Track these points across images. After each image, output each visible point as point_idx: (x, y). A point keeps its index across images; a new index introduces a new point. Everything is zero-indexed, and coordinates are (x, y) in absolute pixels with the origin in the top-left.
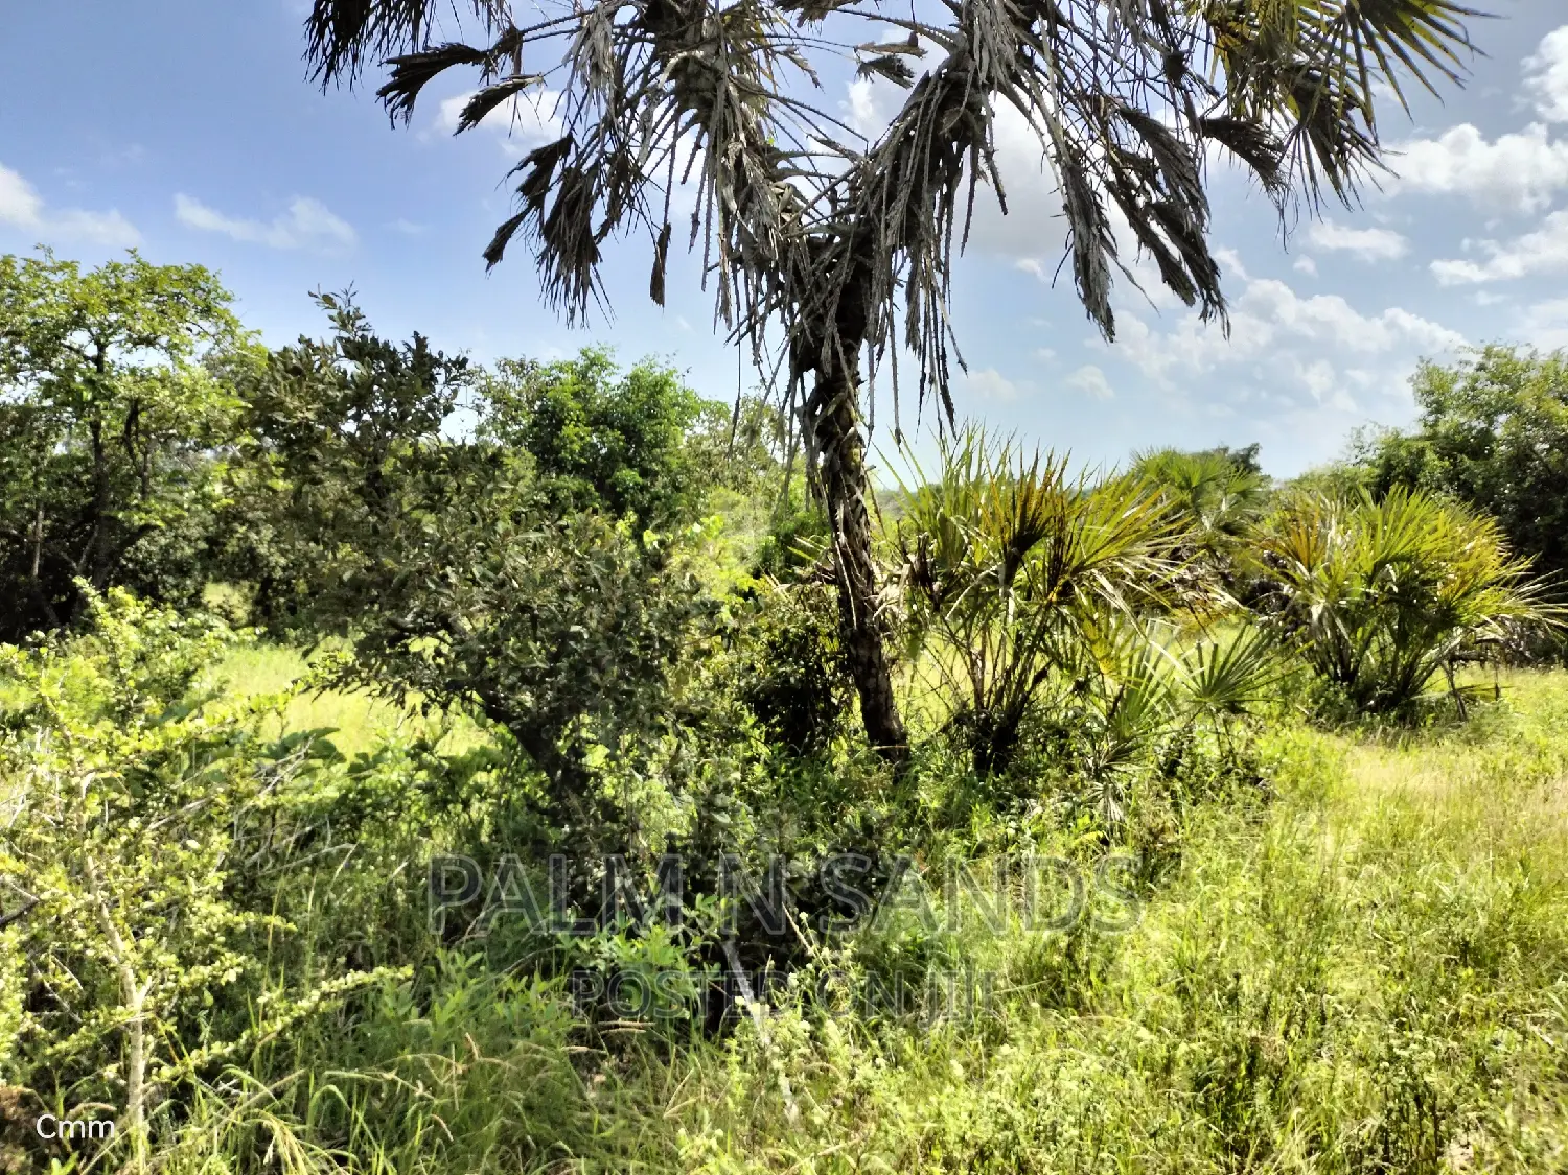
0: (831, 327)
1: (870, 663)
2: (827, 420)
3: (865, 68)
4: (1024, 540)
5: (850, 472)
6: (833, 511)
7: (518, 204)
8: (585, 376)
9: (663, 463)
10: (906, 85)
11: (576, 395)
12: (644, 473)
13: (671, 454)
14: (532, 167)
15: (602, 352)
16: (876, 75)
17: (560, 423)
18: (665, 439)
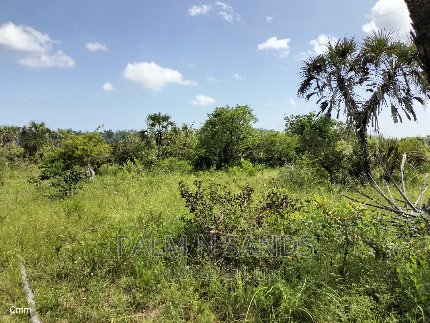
0: (362, 124)
1: (367, 167)
2: (361, 135)
3: (367, 90)
4: (391, 150)
5: (364, 141)
6: (362, 146)
7: (321, 109)
8: (310, 118)
9: (327, 136)
10: (373, 92)
11: (308, 122)
12: (323, 138)
13: (329, 134)
14: (322, 104)
15: (314, 112)
16: (369, 91)
17: (304, 128)
18: (328, 131)
